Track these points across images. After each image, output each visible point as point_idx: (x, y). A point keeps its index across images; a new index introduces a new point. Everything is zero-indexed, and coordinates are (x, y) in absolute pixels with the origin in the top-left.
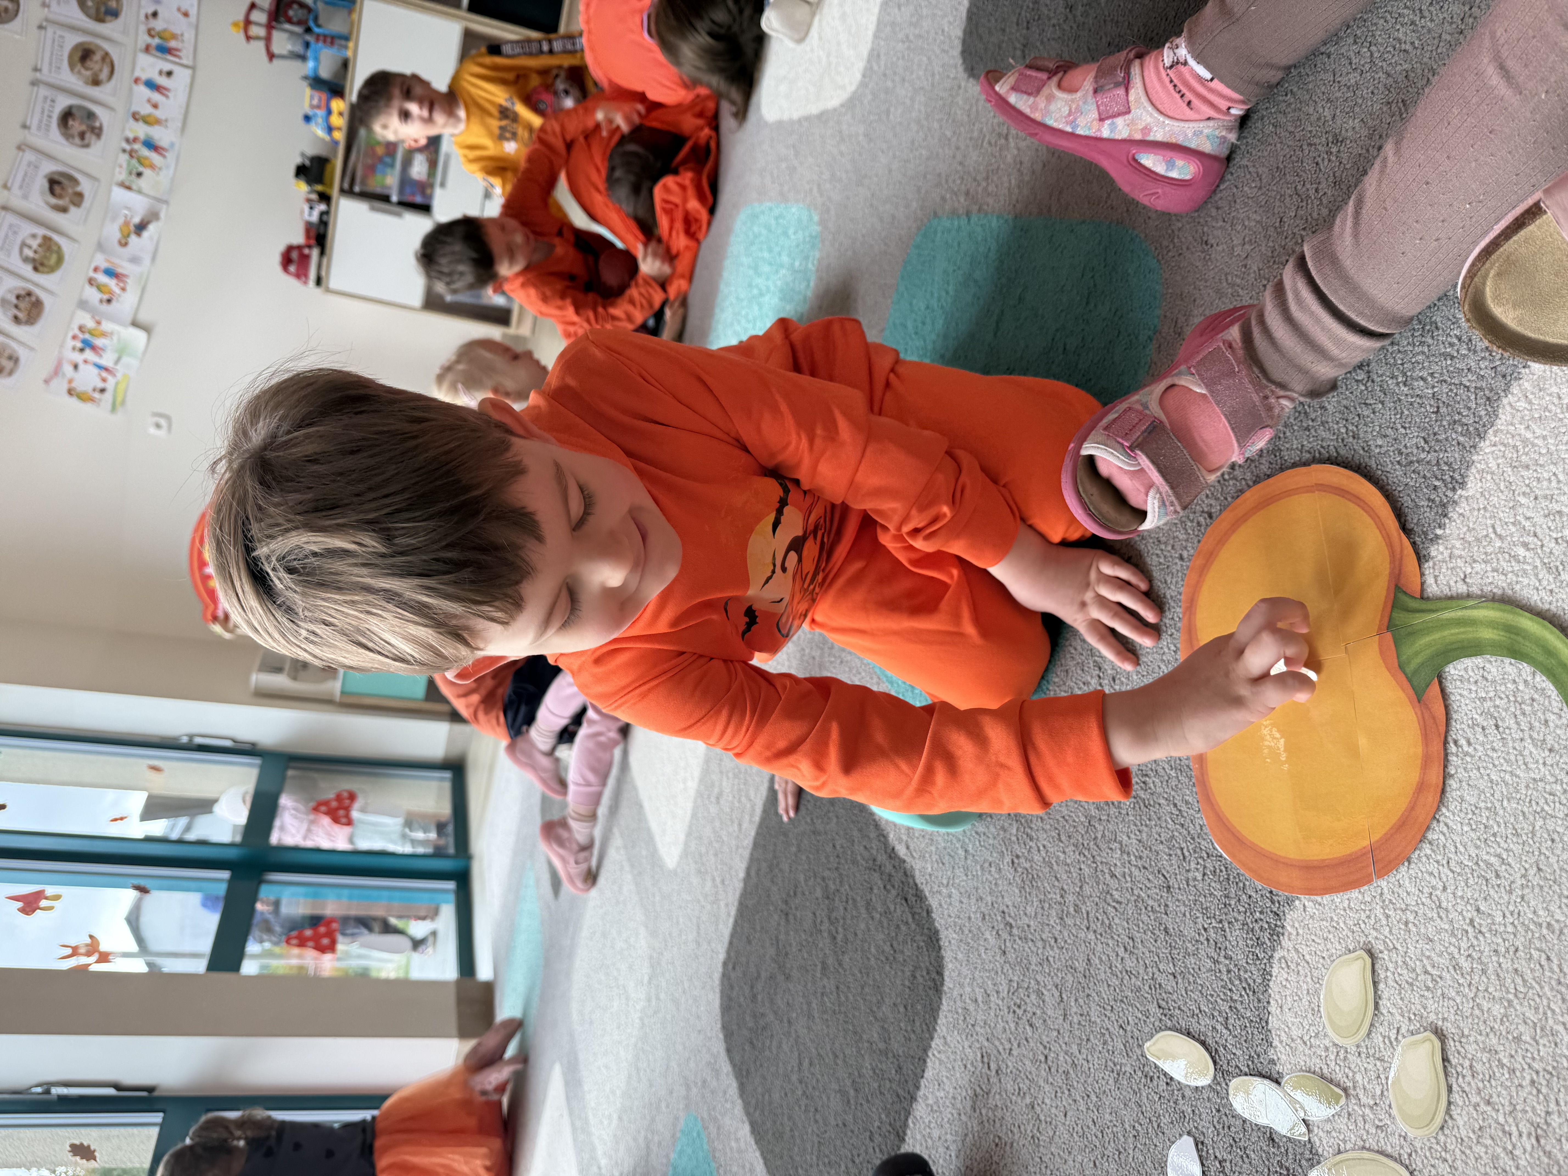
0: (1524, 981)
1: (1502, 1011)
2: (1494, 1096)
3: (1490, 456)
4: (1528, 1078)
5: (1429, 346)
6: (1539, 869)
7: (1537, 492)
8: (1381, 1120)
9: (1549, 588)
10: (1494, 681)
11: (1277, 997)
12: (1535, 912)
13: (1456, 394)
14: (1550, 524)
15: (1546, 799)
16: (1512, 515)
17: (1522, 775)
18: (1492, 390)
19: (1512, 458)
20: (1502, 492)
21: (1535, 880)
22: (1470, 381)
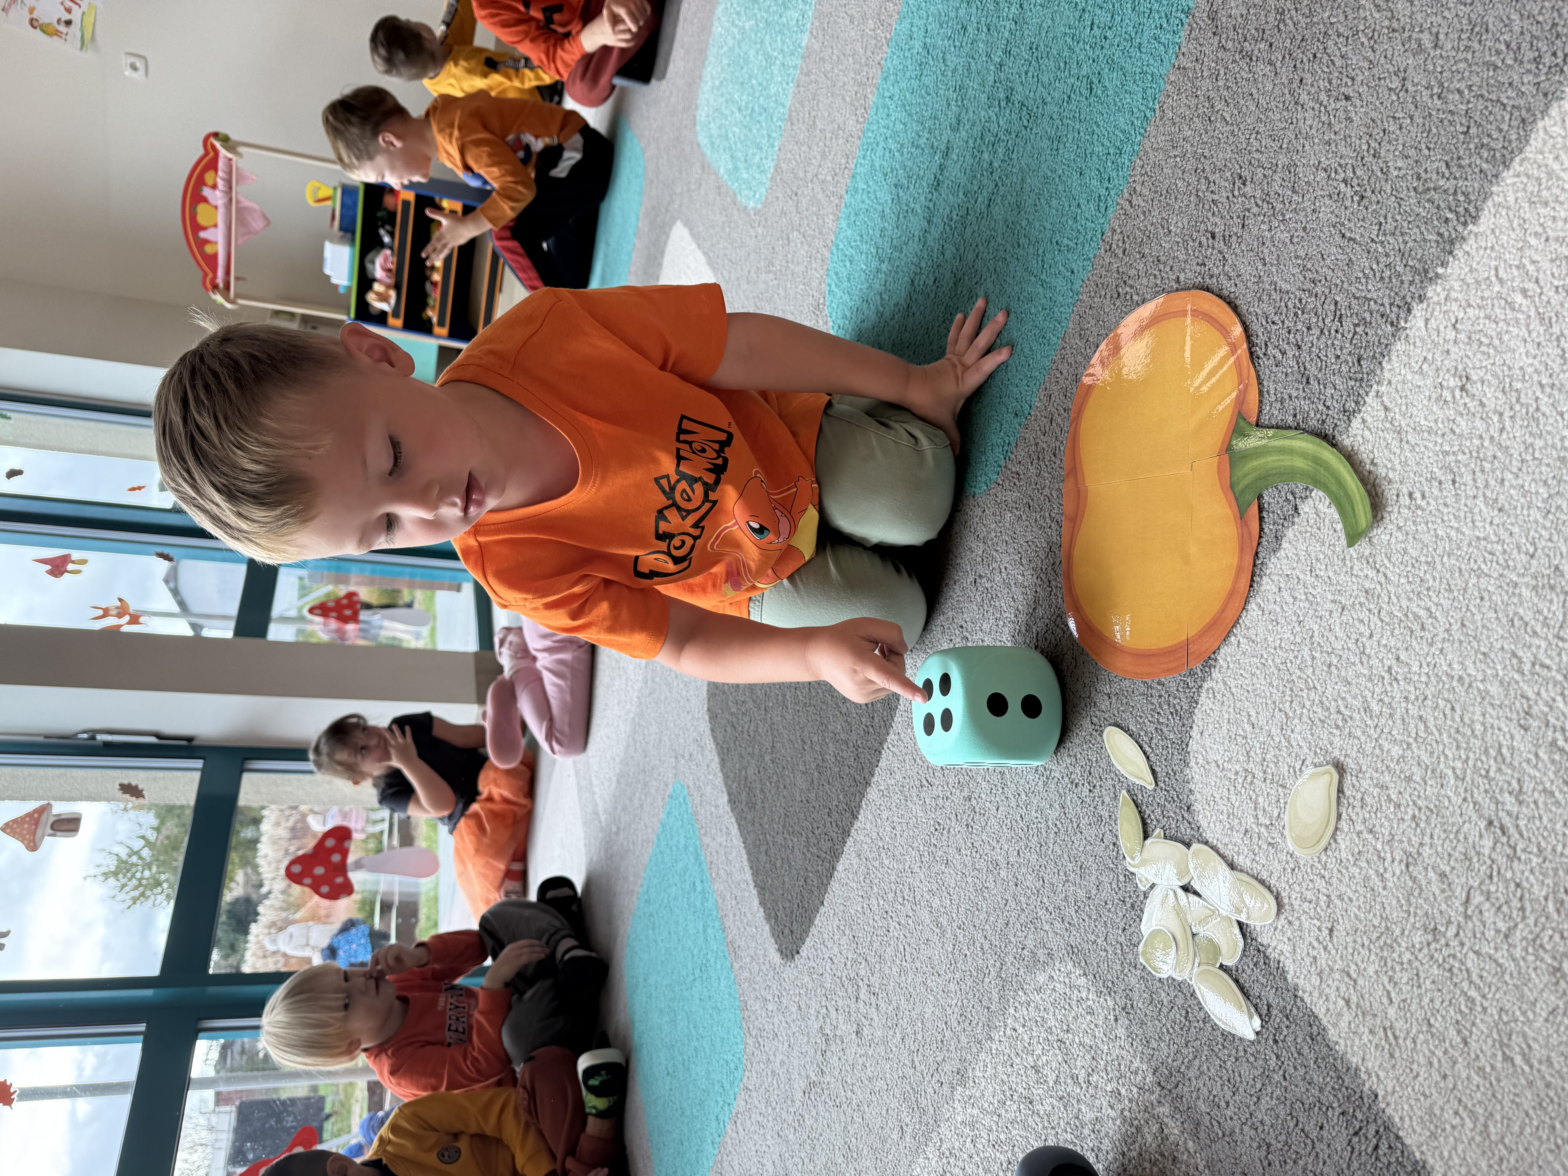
0: (1426, 727)
1: (1400, 752)
2: (1378, 826)
3: (1510, 188)
4: (1410, 812)
5: (1474, 52)
6: (1463, 625)
7: (1551, 233)
8: (1273, 838)
9: (1537, 340)
10: (1461, 436)
11: (1200, 723)
12: (1450, 665)
13: (1491, 113)
14: (1554, 270)
15: (1484, 558)
16: (1518, 258)
17: (1467, 533)
18: (1529, 110)
19: (1532, 192)
20: (1513, 230)
21: (1457, 635)
22: (1508, 97)
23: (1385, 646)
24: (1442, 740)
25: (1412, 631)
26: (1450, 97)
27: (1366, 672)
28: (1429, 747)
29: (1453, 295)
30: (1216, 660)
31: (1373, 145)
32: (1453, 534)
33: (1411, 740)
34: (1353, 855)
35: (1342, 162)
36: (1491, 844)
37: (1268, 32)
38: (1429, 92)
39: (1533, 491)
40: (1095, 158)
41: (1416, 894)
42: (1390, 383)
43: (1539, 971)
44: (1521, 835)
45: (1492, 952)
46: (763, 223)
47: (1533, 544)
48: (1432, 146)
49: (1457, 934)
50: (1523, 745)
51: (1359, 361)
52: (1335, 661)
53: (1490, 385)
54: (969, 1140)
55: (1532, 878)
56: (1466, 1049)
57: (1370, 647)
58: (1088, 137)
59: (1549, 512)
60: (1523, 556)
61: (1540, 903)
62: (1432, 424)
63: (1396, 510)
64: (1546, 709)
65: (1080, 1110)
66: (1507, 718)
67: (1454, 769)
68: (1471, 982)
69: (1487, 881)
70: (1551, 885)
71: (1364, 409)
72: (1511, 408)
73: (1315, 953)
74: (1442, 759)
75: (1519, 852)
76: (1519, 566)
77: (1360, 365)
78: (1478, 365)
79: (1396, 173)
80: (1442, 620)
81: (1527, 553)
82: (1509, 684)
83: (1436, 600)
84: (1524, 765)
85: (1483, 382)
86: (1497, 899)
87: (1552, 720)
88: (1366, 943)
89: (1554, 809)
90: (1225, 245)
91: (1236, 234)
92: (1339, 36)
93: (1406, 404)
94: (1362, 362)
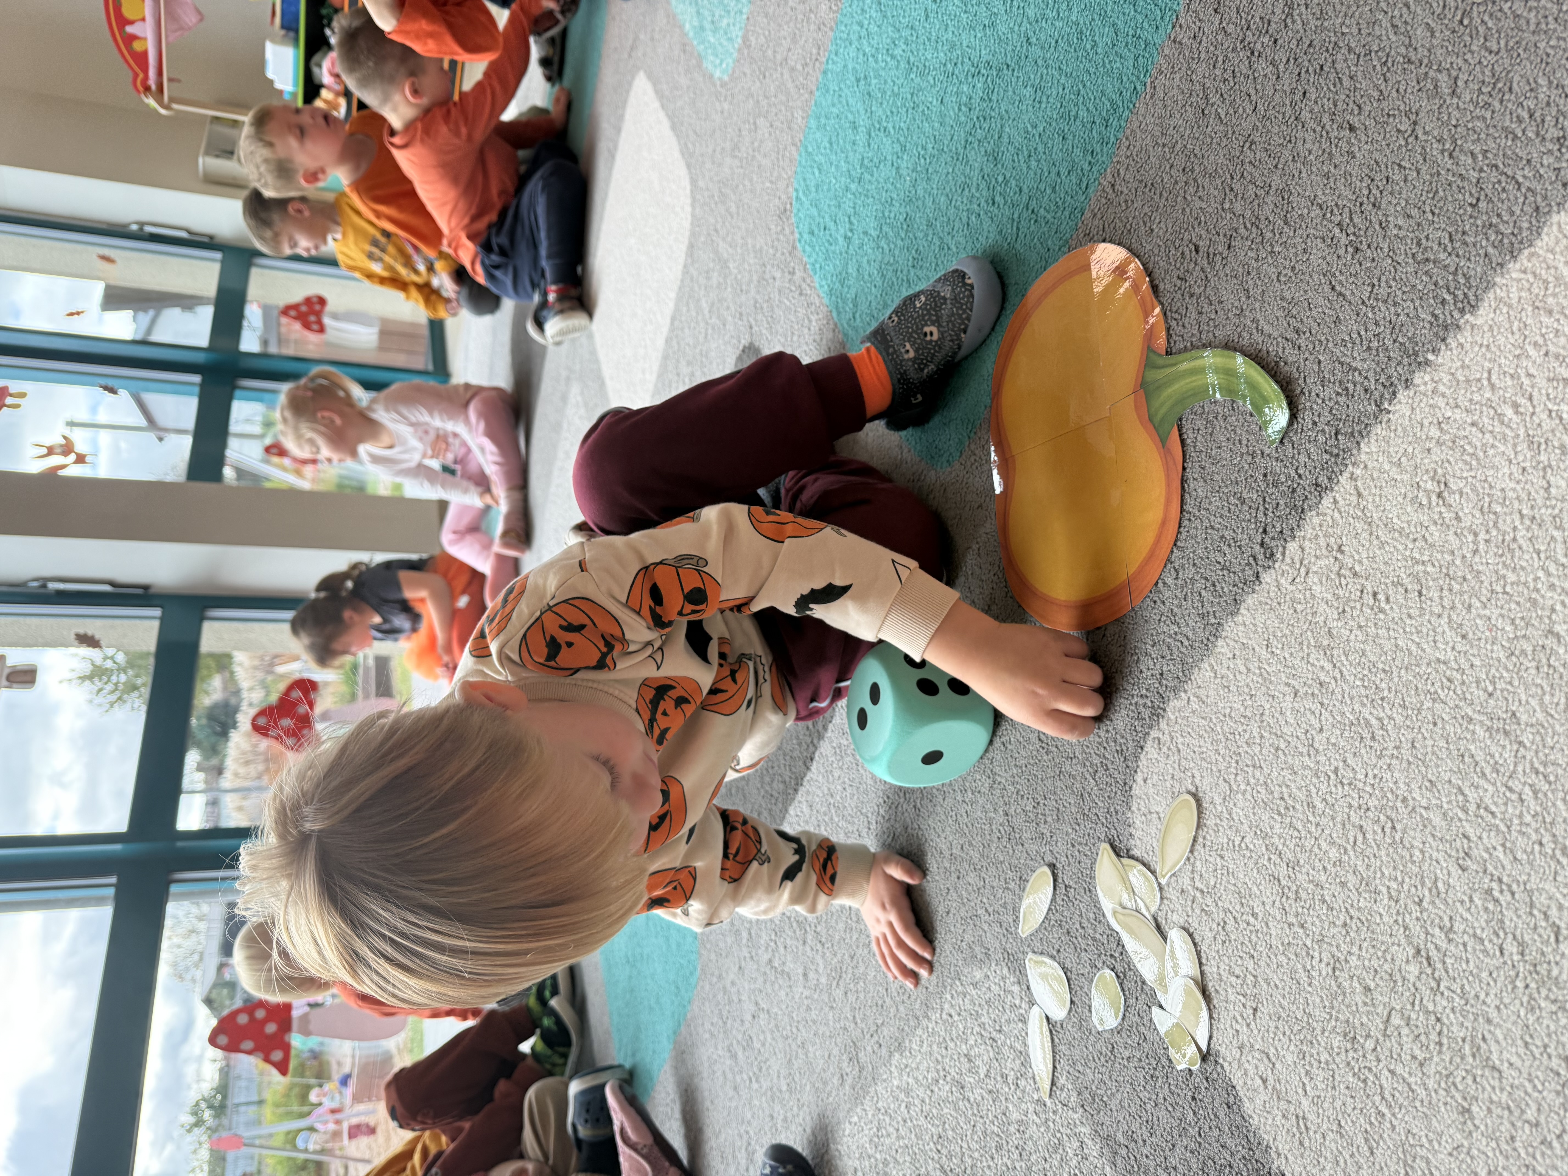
2: (1309, 923)
3: (1515, 283)
4: (1342, 919)
5: (1493, 112)
6: (1413, 746)
7: (1552, 348)
9: (1522, 464)
10: (1432, 546)
11: (1145, 770)
12: (1396, 783)
13: (1504, 190)
14: (1550, 391)
15: (1442, 683)
16: (1513, 366)
17: (1428, 650)
18: (1545, 198)
19: (1537, 295)
20: (1513, 333)
21: (1406, 753)
22: (1524, 177)
23: (1334, 745)
24: (1380, 857)
25: (1362, 738)
26: (1463, 158)
27: (1312, 766)
28: (1366, 860)
29: (1442, 388)
30: (1164, 710)
31: (1374, 191)
32: (1414, 648)
34: (1282, 944)
35: (1340, 203)
36: (1417, 973)
37: (1273, 26)
38: (1441, 147)
39: (1499, 626)
40: (1078, 122)
41: (1340, 999)
42: (1366, 467)
43: (1448, 1107)
44: (1447, 972)
45: (1406, 1076)
46: (729, 98)
47: (1493, 683)
48: (1437, 211)
49: (1374, 1050)
50: (1459, 883)
51: (1336, 434)
52: (1283, 746)
53: (1468, 500)
54: (903, 1105)
55: (1452, 1016)
56: (1371, 1159)
57: (1320, 741)
58: (1072, 97)
59: (1512, 654)
60: (1481, 693)
61: (1457, 1043)
62: (1405, 525)
63: (1358, 607)
64: (1486, 856)
65: (1007, 1107)
66: (1446, 852)
67: (1389, 888)
68: (1383, 1098)
69: (1409, 1007)
70: (1470, 1029)
71: (1336, 488)
72: (1487, 532)
73: (1238, 1027)
74: (1379, 875)
75: (1442, 988)
76: (1476, 701)
77: (1337, 439)
78: (1458, 474)
79: (1395, 232)
80: (1393, 735)
81: (1485, 691)
82: (1452, 819)
83: (1389, 713)
84: (1458, 904)
85: (1461, 494)
86: (1417, 1027)
87: (1490, 868)
88: (1288, 1033)
89: (1481, 956)
90: (1209, 263)
91: (1221, 254)
92: (1350, 50)
93: (1380, 495)
94: (1339, 437)
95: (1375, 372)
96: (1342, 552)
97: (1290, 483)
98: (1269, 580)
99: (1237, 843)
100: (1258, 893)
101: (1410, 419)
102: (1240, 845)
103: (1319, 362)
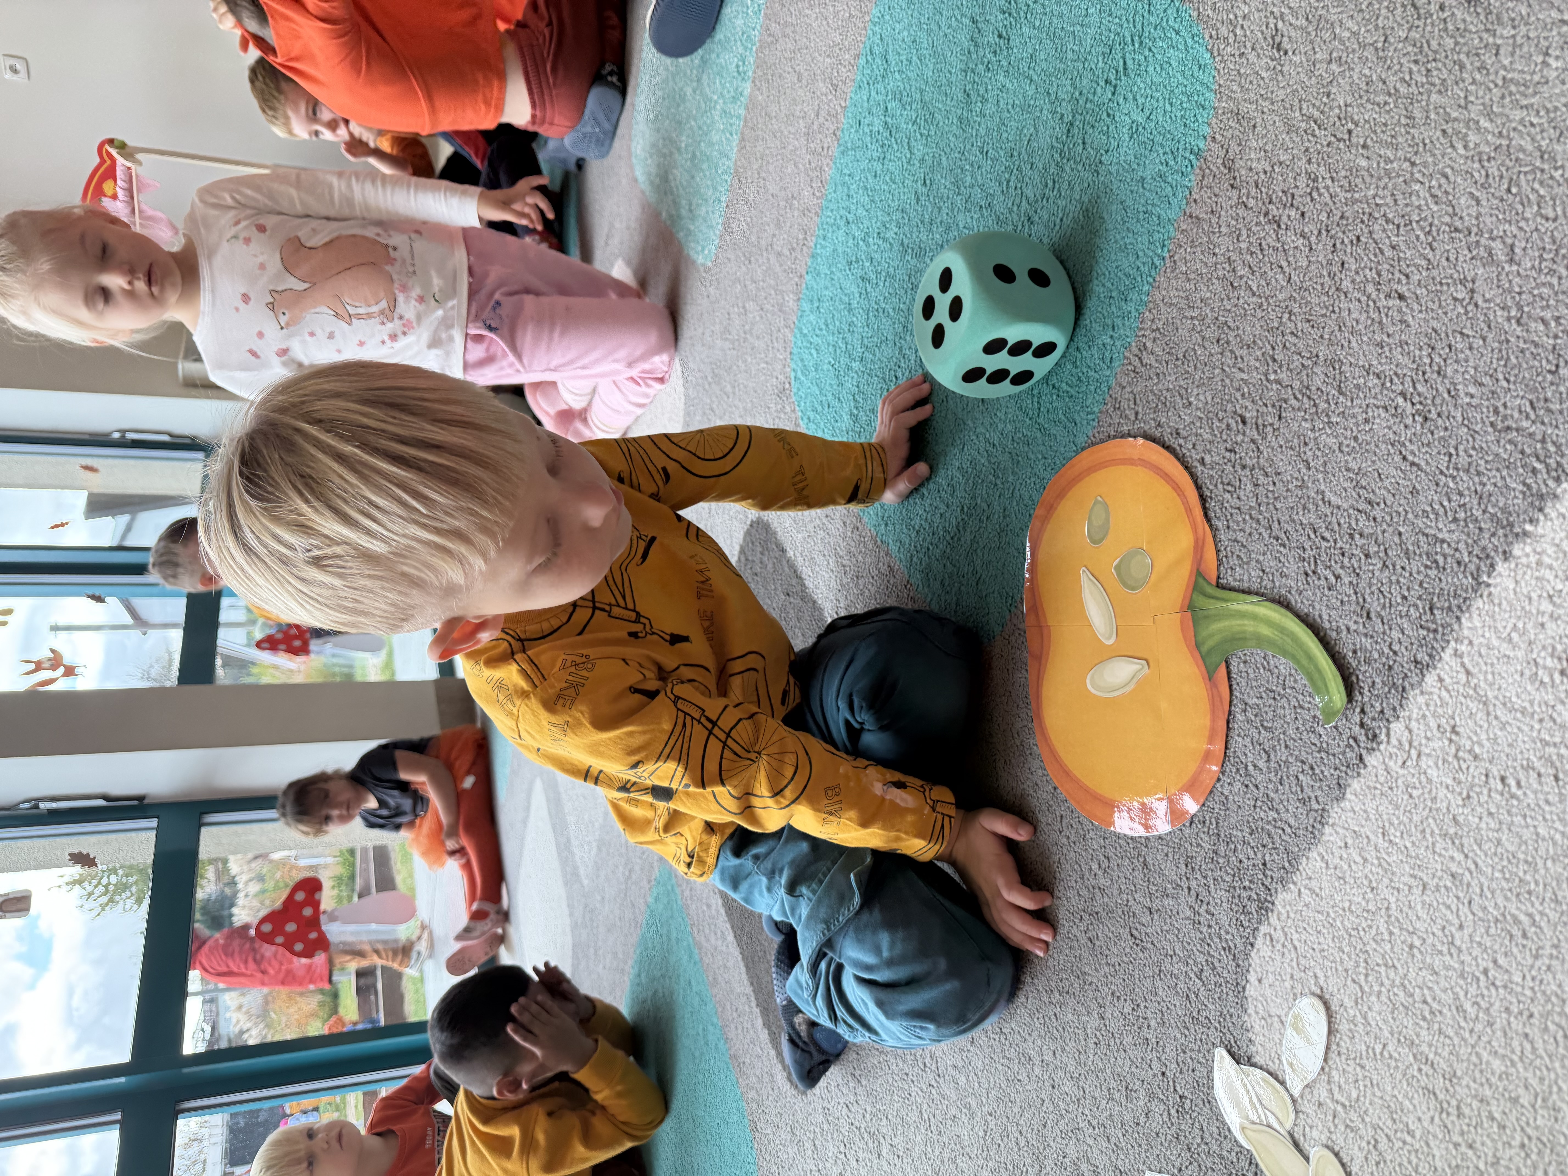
11: (1258, 969)
23: (1479, 944)
24: (1554, 1069)
25: (1511, 936)
26: (1533, 325)
27: (1456, 966)
30: (1273, 904)
31: (1437, 359)
33: (1515, 1058)
35: (1399, 372)
38: (1506, 314)
42: (1471, 642)
48: (1512, 379)
51: (1431, 609)
52: (1417, 943)
62: (1527, 704)
63: (1485, 792)
71: (1439, 665)
74: (1555, 1089)
77: (1432, 613)
79: (1467, 400)
80: (1549, 933)
90: (1259, 434)
91: (1272, 425)
92: (1388, 221)
93: (1493, 673)
94: (1436, 612)
95: (1467, 544)
96: (1457, 733)
97: (1384, 660)
98: (1375, 764)
99: (1378, 1051)
100: (1411, 1107)
101: (1515, 593)
102: (1381, 1053)
103: (1400, 534)
